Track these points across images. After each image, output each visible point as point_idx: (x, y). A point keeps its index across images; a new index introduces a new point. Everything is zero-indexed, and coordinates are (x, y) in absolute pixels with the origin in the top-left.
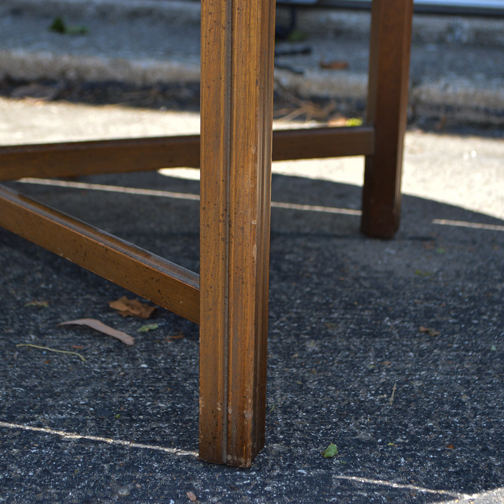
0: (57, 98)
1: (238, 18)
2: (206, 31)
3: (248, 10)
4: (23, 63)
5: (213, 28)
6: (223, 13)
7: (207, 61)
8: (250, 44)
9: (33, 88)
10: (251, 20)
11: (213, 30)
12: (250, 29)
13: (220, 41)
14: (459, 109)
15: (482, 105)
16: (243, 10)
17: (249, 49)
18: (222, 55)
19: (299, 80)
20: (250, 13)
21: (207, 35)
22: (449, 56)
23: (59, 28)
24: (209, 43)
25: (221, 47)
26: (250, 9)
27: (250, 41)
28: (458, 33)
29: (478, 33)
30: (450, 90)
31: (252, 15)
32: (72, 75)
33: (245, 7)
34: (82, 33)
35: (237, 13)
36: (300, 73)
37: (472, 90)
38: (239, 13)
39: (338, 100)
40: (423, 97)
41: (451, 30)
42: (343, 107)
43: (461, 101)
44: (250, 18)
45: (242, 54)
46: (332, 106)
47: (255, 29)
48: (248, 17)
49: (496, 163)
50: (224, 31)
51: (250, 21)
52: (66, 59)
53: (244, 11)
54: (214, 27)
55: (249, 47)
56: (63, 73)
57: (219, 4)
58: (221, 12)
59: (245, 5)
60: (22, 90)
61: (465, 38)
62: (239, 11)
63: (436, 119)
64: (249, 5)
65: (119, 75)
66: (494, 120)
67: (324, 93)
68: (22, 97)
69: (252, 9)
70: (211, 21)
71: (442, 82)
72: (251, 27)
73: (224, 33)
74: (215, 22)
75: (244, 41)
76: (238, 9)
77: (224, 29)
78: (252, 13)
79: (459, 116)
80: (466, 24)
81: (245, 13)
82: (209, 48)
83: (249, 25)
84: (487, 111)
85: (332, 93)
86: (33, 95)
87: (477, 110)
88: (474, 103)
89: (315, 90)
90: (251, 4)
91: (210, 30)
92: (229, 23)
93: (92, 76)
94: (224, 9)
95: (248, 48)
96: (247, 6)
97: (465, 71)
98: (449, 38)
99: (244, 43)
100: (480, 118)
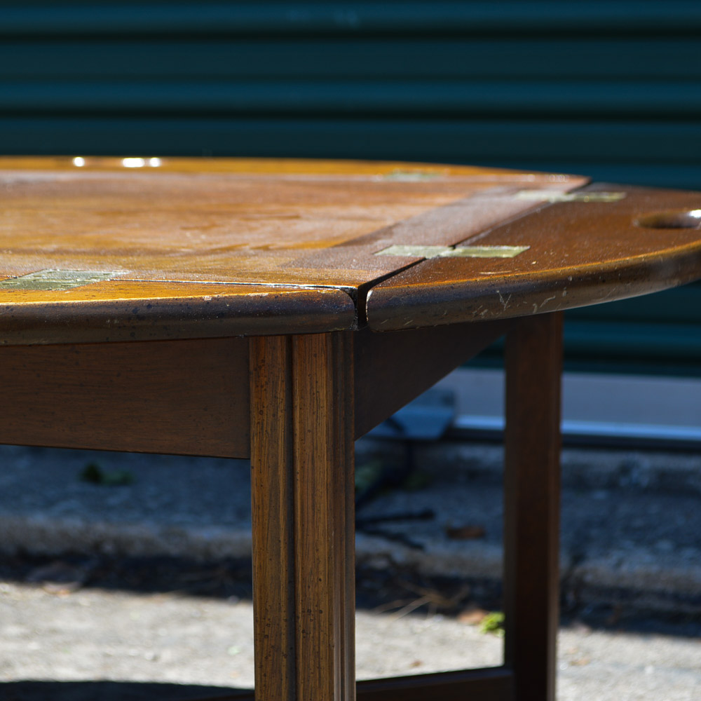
0: (90, 583)
1: (303, 643)
2: (262, 659)
3: (317, 634)
4: (42, 532)
5: (270, 656)
6: (283, 637)
7: (263, 697)
8: (320, 677)
9: (55, 568)
10: (321, 647)
11: (270, 658)
12: (319, 658)
13: (280, 671)
14: (640, 594)
15: (670, 589)
16: (310, 633)
17: (320, 683)
18: (283, 690)
19: (418, 555)
20: (319, 637)
21: (263, 664)
22: (624, 509)
23: (93, 476)
24: (265, 675)
25: (282, 680)
26: (319, 633)
27: (320, 674)
28: (635, 474)
29: (662, 475)
30: (625, 569)
31: (321, 639)
32: (108, 548)
33: (312, 630)
34: (124, 482)
35: (301, 637)
36: (419, 547)
37: (654, 569)
38: (304, 637)
39: (472, 582)
40: (589, 578)
41: (625, 470)
42: (479, 591)
43: (640, 584)
44: (319, 644)
45: (310, 690)
46: (465, 591)
47: (326, 658)
48: (317, 642)
49: (690, 680)
50: (285, 659)
51: (319, 648)
52: (101, 528)
53: (311, 635)
54: (271, 654)
55: (320, 680)
56: (97, 546)
57: (278, 625)
58: (280, 635)
59: (312, 626)
60: (40, 572)
61: (645, 481)
62: (305, 635)
63: (607, 608)
64: (317, 626)
65: (173, 548)
66: (687, 609)
67: (453, 572)
68: (40, 582)
69: (321, 633)
70: (268, 646)
71: (615, 556)
72: (321, 655)
73: (284, 661)
74: (273, 647)
75: (312, 673)
76: (303, 632)
77: (286, 657)
78: (322, 638)
79: (639, 603)
80: (647, 463)
81: (313, 637)
82: (265, 681)
83: (319, 652)
84: (676, 597)
85: (464, 573)
86: (55, 579)
87: (662, 595)
88: (659, 586)
89: (440, 568)
90: (320, 626)
91: (266, 658)
92: (291, 648)
93: (137, 550)
94: (284, 631)
95: (318, 682)
96: (314, 628)
97: (644, 537)
98: (624, 481)
99: (312, 675)
100: (668, 606)
